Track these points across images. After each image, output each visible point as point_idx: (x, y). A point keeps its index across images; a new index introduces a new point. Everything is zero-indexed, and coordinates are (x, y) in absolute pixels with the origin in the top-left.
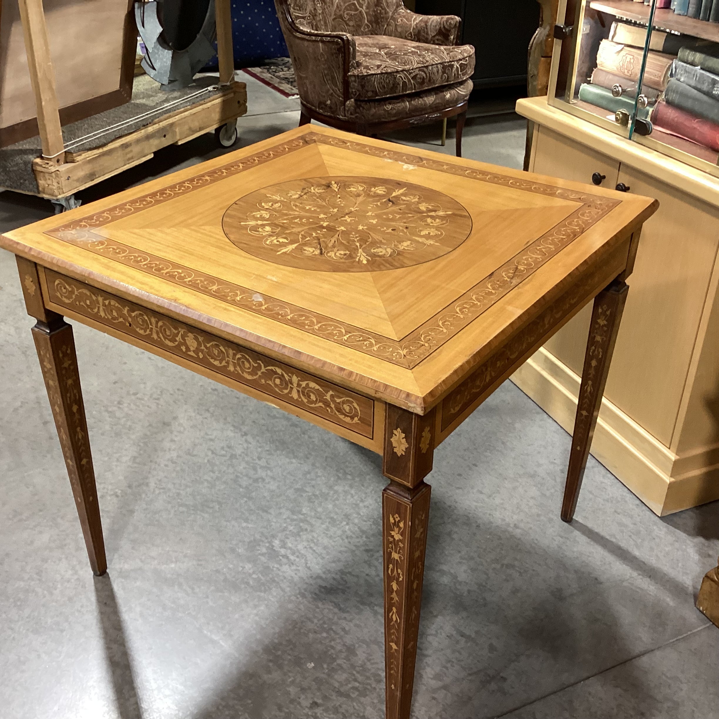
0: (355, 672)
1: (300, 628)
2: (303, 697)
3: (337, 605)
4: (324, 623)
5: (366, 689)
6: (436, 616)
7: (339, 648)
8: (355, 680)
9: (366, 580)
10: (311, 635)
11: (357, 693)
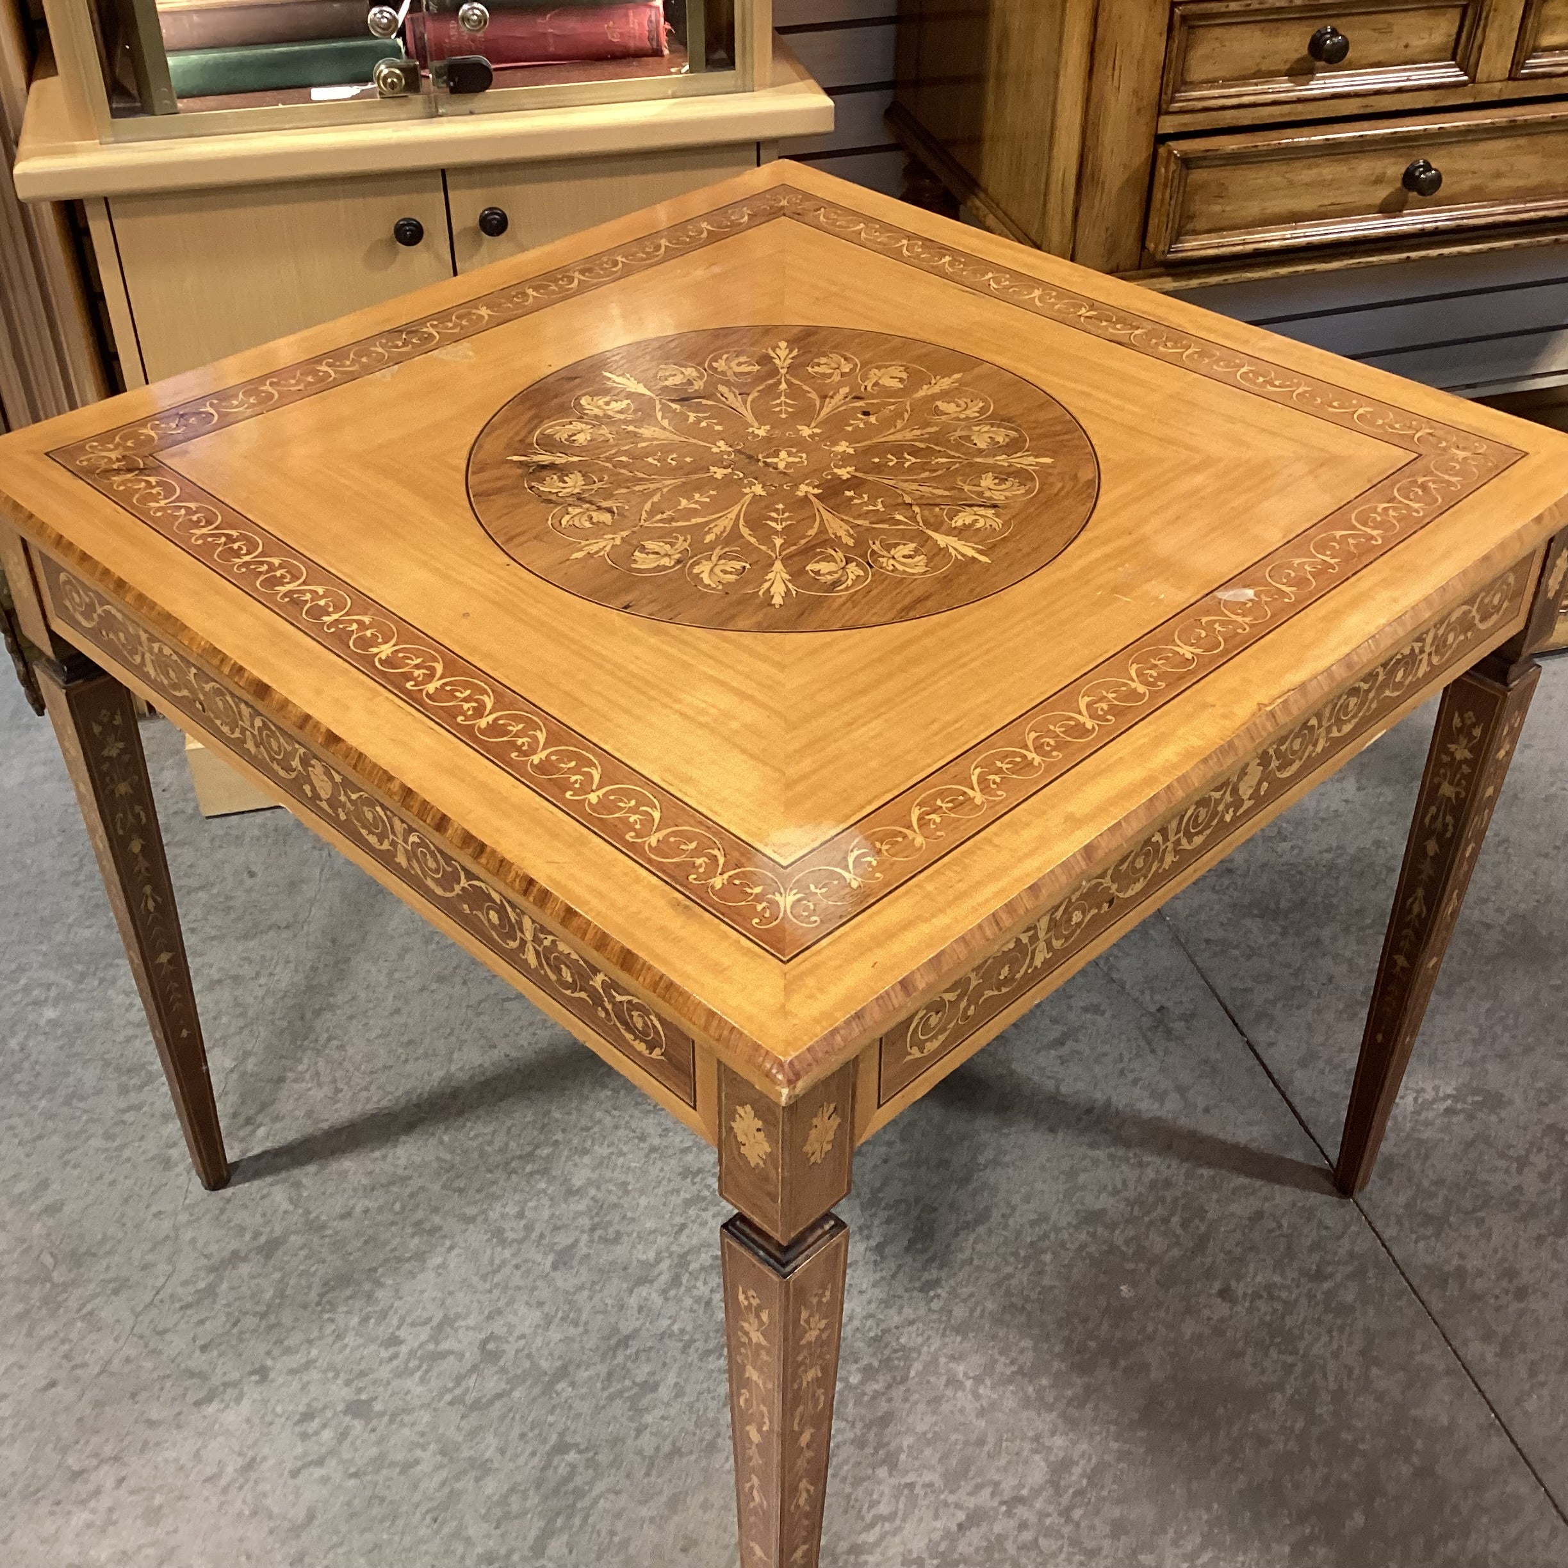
0: (1147, 1219)
1: (1027, 1299)
2: (1206, 1313)
3: (968, 1226)
4: (1016, 1254)
5: (1185, 1207)
6: (1012, 1073)
7: (1083, 1236)
8: (1166, 1221)
9: (901, 1165)
10: (1046, 1281)
11: (1197, 1221)
